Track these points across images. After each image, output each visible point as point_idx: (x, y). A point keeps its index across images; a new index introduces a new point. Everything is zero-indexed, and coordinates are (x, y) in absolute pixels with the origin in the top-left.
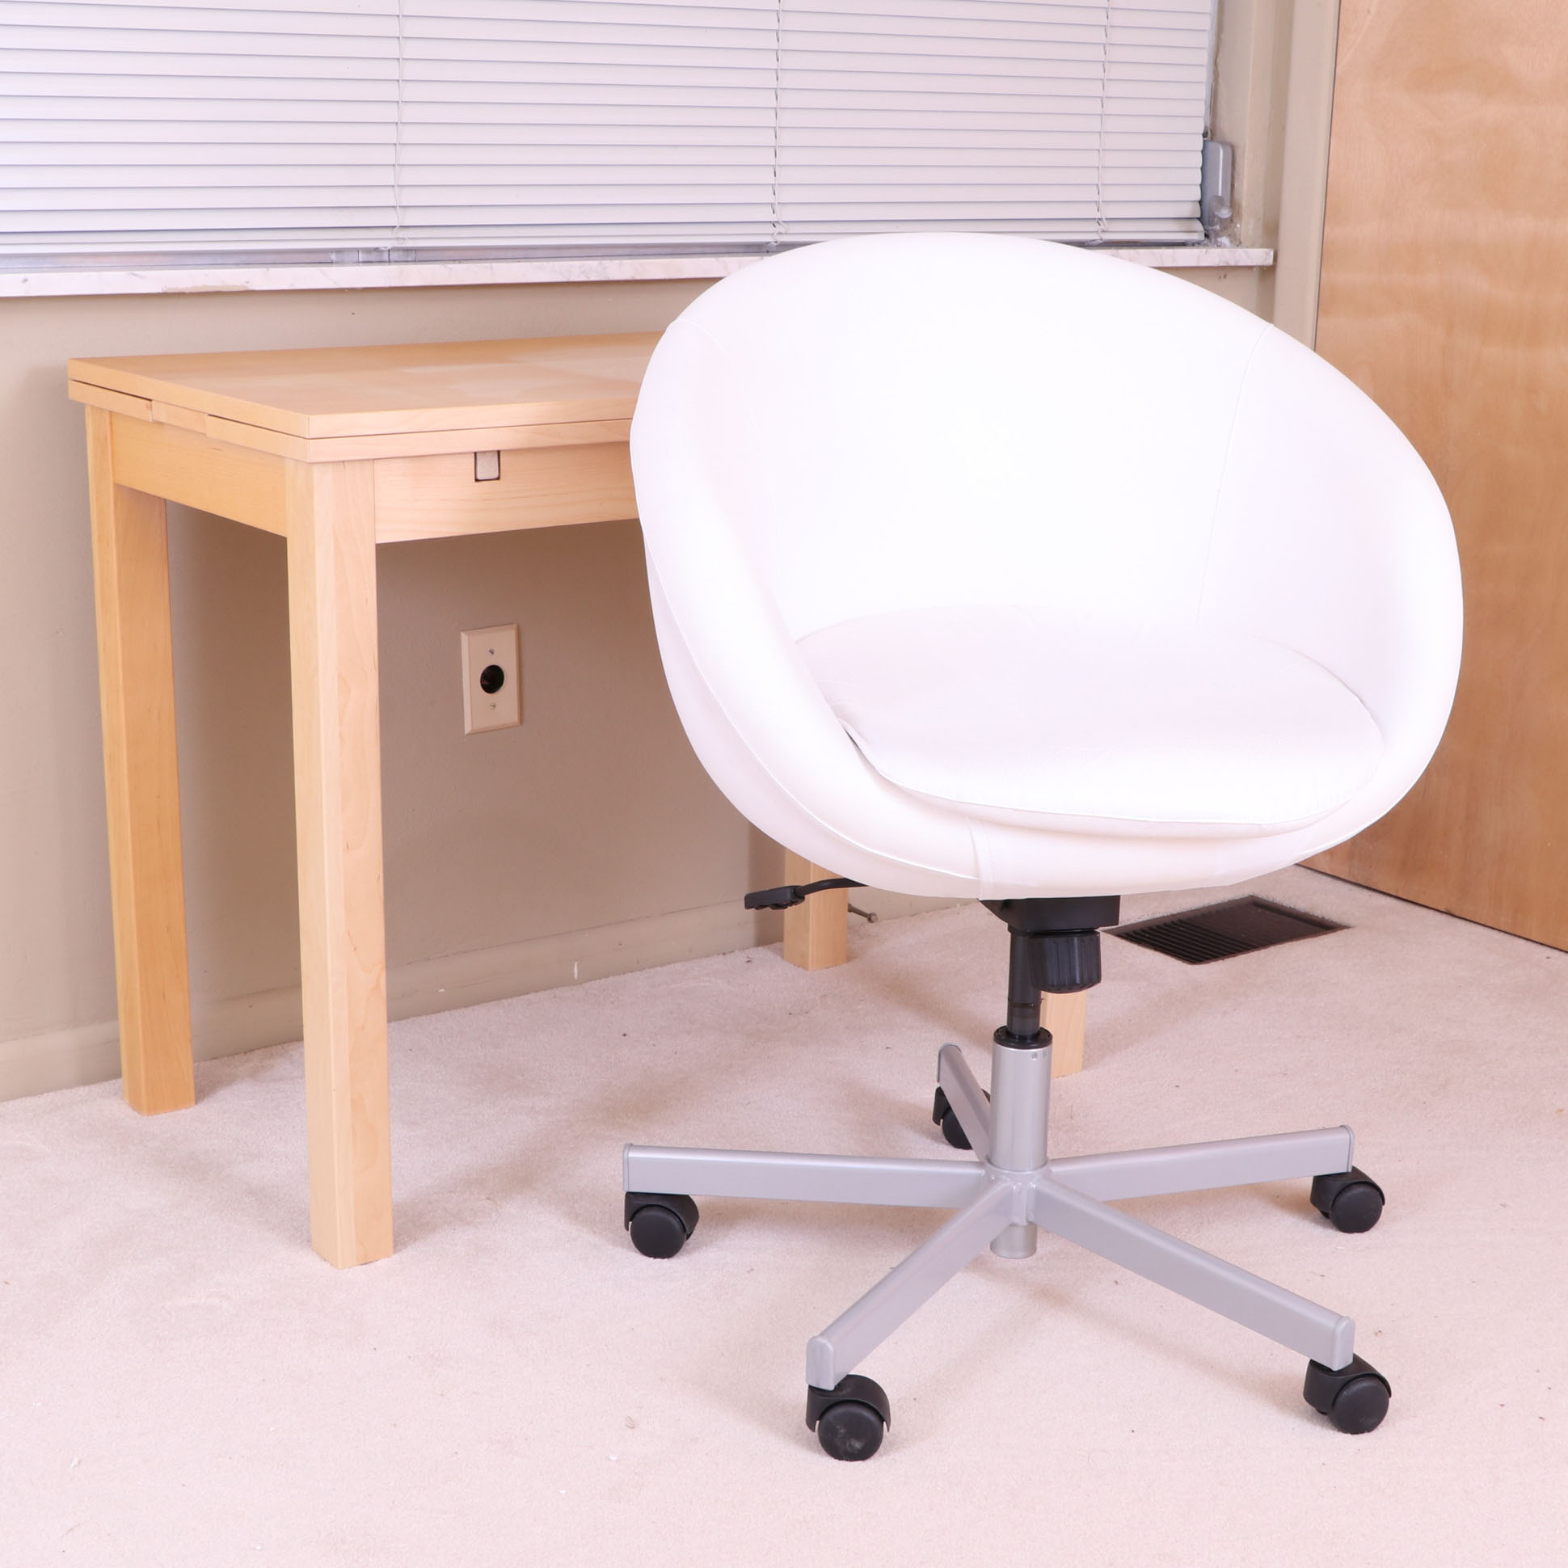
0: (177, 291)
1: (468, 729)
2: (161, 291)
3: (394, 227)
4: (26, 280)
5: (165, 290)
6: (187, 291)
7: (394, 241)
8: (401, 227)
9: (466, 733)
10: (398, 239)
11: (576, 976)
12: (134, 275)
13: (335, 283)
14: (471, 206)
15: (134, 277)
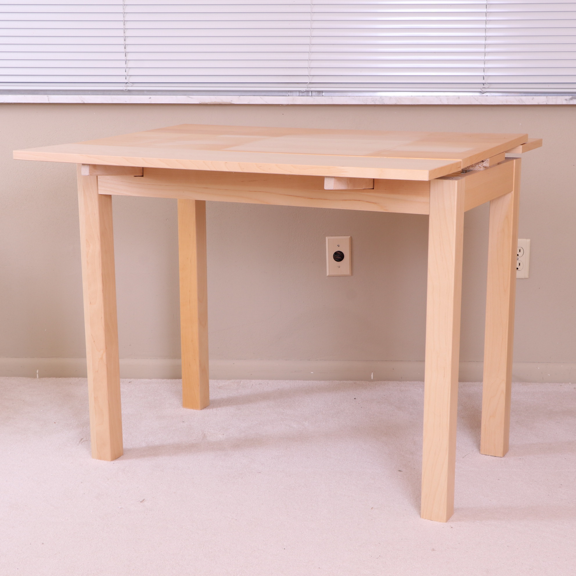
0: (205, 103)
1: (328, 274)
2: (198, 103)
3: (307, 83)
4: (150, 98)
5: (200, 103)
6: (209, 103)
7: (307, 88)
8: (310, 83)
9: (327, 275)
10: (308, 87)
11: (372, 378)
12: (189, 97)
13: (266, 102)
14: (342, 75)
15: (189, 98)
